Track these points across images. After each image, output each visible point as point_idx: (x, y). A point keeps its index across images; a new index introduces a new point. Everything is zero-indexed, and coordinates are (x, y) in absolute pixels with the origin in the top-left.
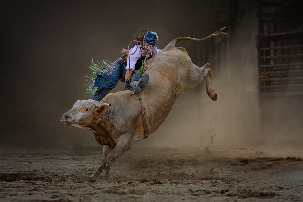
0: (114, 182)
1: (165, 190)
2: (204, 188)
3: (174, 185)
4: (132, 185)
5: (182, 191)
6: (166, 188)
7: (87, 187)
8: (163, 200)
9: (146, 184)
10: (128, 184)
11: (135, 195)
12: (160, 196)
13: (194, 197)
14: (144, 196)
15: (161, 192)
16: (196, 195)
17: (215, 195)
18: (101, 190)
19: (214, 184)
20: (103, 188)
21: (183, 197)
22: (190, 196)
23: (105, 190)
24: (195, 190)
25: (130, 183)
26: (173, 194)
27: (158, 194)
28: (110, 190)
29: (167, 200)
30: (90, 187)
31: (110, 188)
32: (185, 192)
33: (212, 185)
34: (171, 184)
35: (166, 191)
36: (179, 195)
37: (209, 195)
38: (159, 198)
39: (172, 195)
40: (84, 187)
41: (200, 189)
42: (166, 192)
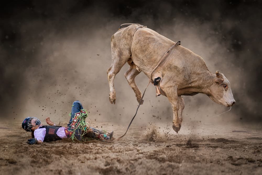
0: (154, 146)
1: (201, 156)
2: (246, 154)
3: (211, 148)
4: (170, 149)
5: (222, 158)
6: (203, 154)
7: (132, 150)
8: (200, 171)
9: (182, 148)
10: (166, 147)
11: (173, 163)
12: (196, 164)
13: (234, 167)
14: (181, 165)
15: (198, 158)
16: (236, 165)
17: (259, 166)
18: (144, 154)
19: (258, 148)
20: (146, 153)
21: (223, 168)
22: (231, 166)
23: (147, 154)
24: (236, 158)
25: (169, 147)
26: (211, 162)
27: (195, 162)
28: (151, 155)
29: (204, 172)
30: (135, 150)
31: (152, 153)
32: (224, 160)
33: (256, 151)
34: (209, 148)
35: (203, 158)
36: (219, 164)
37: (252, 165)
38: (195, 168)
39: (210, 164)
40: (130, 151)
41: (242, 156)
42: (203, 160)
